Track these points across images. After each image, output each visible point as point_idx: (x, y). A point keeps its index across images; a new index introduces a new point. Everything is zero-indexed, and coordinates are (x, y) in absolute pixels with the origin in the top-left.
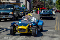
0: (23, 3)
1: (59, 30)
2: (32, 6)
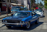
0: (25, 5)
1: (46, 20)
2: (30, 7)
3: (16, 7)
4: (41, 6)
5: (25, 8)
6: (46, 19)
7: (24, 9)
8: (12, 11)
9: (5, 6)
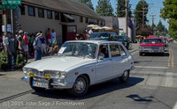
3: (99, 33)
5: (120, 37)
6: (173, 63)
7: (118, 38)
9: (75, 31)
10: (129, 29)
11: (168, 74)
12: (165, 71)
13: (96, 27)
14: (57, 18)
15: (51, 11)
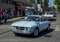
3: (30, 10)
4: (54, 9)
6: (59, 22)
8: (26, 14)
9: (20, 9)
10: (42, 9)
11: (57, 26)
12: (56, 25)
13: (29, 8)
14: (13, 4)
15: (11, 1)
